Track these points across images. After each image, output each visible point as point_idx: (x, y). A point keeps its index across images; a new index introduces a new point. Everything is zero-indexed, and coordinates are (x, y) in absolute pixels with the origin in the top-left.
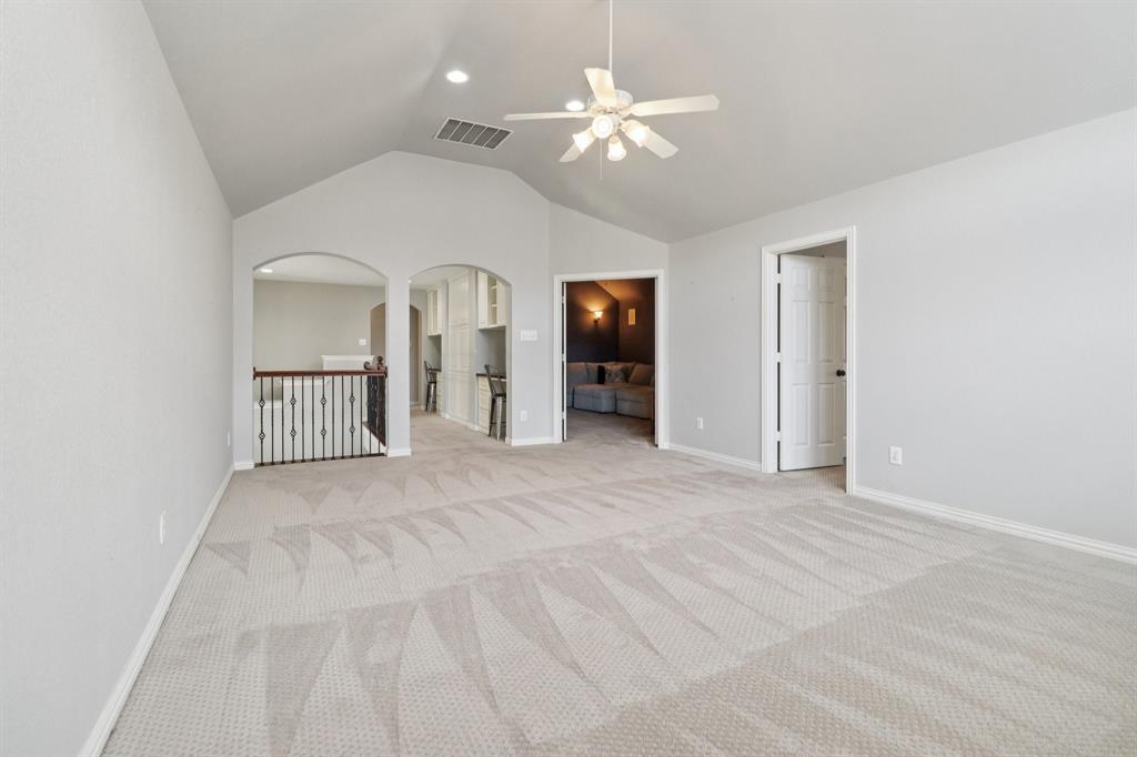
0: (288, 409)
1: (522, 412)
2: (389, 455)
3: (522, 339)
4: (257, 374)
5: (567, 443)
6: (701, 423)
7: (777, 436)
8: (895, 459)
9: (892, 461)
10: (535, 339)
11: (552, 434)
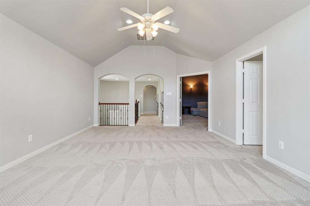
0: (120, 112)
1: (167, 116)
2: (129, 125)
3: (167, 95)
4: (100, 104)
5: (181, 127)
6: (220, 124)
7: (243, 131)
8: (281, 147)
9: (280, 147)
10: (171, 95)
11: (176, 124)
